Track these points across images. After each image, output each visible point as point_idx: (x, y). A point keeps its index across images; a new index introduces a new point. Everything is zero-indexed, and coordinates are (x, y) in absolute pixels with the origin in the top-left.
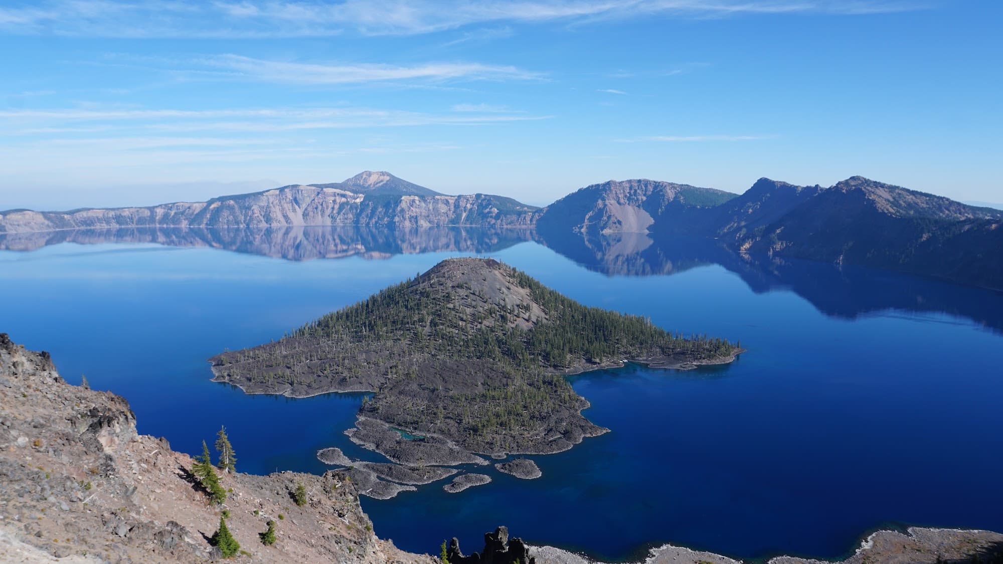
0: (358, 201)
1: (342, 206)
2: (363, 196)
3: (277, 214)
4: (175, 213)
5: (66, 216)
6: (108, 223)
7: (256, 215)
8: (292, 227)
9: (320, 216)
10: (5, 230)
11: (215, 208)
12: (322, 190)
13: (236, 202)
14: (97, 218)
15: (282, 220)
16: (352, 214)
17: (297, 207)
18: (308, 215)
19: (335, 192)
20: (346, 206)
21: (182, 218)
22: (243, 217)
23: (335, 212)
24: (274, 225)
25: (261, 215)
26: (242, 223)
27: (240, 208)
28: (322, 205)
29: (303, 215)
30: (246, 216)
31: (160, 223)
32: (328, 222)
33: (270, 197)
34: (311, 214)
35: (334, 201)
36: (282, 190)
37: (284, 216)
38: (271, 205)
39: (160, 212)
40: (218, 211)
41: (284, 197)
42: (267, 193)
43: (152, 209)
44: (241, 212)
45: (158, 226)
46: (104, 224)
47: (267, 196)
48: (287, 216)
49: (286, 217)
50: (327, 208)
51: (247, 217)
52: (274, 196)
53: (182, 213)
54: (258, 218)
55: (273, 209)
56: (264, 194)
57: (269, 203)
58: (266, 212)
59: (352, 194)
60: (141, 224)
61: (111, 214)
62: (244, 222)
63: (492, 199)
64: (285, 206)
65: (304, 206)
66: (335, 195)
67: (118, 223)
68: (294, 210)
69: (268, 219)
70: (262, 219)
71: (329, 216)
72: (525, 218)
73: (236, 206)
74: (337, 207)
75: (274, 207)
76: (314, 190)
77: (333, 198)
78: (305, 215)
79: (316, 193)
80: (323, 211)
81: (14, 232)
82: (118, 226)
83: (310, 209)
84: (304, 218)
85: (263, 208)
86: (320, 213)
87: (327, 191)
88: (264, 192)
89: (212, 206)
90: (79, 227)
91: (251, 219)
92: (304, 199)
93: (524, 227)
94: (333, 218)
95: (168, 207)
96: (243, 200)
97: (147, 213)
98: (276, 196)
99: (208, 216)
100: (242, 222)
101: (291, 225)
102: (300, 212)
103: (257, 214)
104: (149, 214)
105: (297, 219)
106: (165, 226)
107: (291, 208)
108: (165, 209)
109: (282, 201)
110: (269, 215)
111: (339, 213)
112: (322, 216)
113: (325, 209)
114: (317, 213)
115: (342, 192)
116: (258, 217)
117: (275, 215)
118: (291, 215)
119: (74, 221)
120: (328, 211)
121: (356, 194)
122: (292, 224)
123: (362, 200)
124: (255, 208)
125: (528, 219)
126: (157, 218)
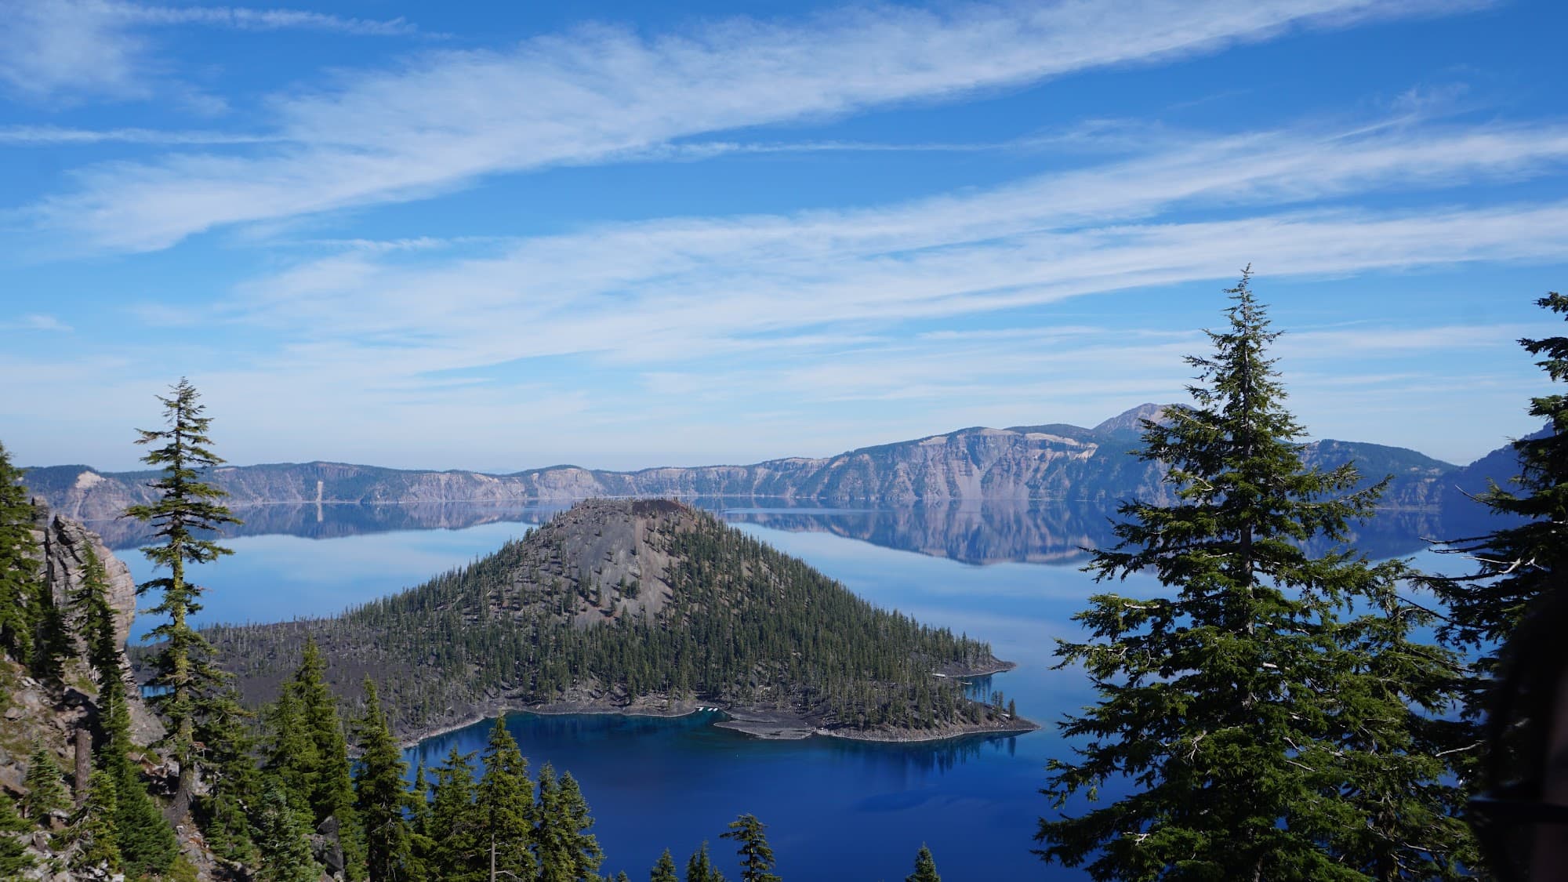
0: (1085, 455)
1: (1054, 464)
2: (1097, 447)
3: (938, 478)
4: (782, 475)
5: (627, 478)
6: (684, 490)
7: (901, 479)
8: (960, 502)
9: (1012, 484)
10: (536, 496)
11: (838, 467)
12: (1023, 437)
13: (873, 457)
14: (671, 480)
15: (944, 487)
16: (1070, 480)
17: (975, 467)
18: (991, 480)
19: (1045, 441)
20: (1060, 466)
21: (788, 482)
22: (878, 483)
23: (1039, 476)
24: (929, 497)
25: (910, 479)
26: (874, 493)
27: (878, 469)
28: (1018, 464)
29: (983, 482)
30: (883, 481)
31: (758, 491)
32: (1025, 493)
33: (929, 449)
34: (997, 479)
35: (1042, 458)
36: (951, 437)
37: (948, 482)
38: (930, 463)
39: (762, 473)
40: (841, 471)
41: (954, 448)
42: (925, 443)
43: (751, 469)
44: (878, 474)
45: (754, 496)
46: (679, 491)
47: (923, 446)
48: (954, 482)
49: (951, 484)
50: (1027, 469)
51: (885, 481)
52: (937, 448)
53: (791, 476)
54: (902, 485)
55: (932, 470)
56: (920, 444)
57: (926, 460)
58: (920, 474)
59: (1074, 443)
60: (731, 493)
61: (692, 475)
62: (879, 491)
63: (1351, 450)
64: (955, 464)
65: (987, 465)
66: (1043, 445)
67: (697, 490)
68: (969, 473)
69: (919, 489)
70: (909, 484)
71: (1027, 484)
72: (1414, 490)
73: (872, 464)
74: (1044, 466)
75: (934, 466)
76: (1009, 437)
77: (1039, 452)
78: (986, 481)
79: (1012, 441)
80: (1018, 475)
81: (547, 498)
82: (697, 495)
83: (996, 471)
84: (982, 487)
85: (916, 468)
86: (1012, 478)
87: (1032, 439)
88: (921, 440)
89: (836, 464)
90: (642, 493)
91: (891, 486)
92: (988, 452)
93: (1409, 509)
94: (1033, 487)
95: (772, 465)
96: (886, 455)
97: (743, 474)
98: (941, 446)
99: (826, 481)
100: (876, 490)
101: (956, 498)
102: (978, 474)
103: (903, 477)
104: (745, 475)
105: (970, 486)
106: (763, 496)
107: (963, 469)
108: (769, 468)
109: (949, 455)
110: (923, 480)
111: (1044, 479)
112: (1016, 483)
113: (1024, 471)
114: (1008, 477)
115: (1059, 439)
116: (903, 482)
117: (933, 481)
118: (961, 480)
119: (637, 485)
120: (1027, 476)
121: (1085, 443)
122: (960, 495)
123: (1091, 455)
124: (901, 466)
125: (1422, 491)
126: (756, 483)
